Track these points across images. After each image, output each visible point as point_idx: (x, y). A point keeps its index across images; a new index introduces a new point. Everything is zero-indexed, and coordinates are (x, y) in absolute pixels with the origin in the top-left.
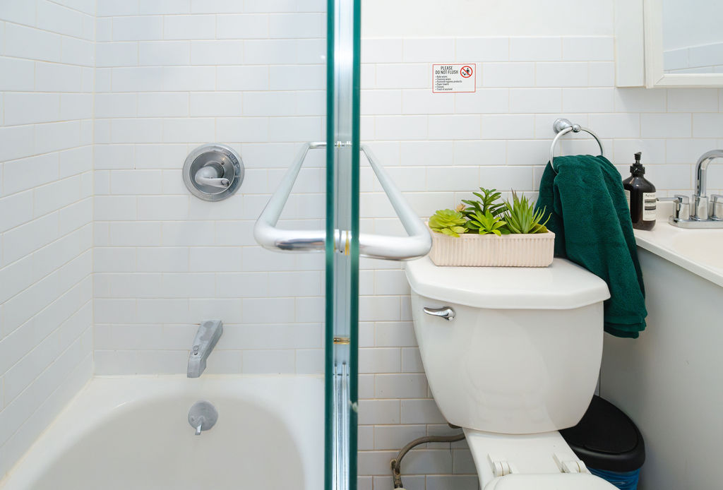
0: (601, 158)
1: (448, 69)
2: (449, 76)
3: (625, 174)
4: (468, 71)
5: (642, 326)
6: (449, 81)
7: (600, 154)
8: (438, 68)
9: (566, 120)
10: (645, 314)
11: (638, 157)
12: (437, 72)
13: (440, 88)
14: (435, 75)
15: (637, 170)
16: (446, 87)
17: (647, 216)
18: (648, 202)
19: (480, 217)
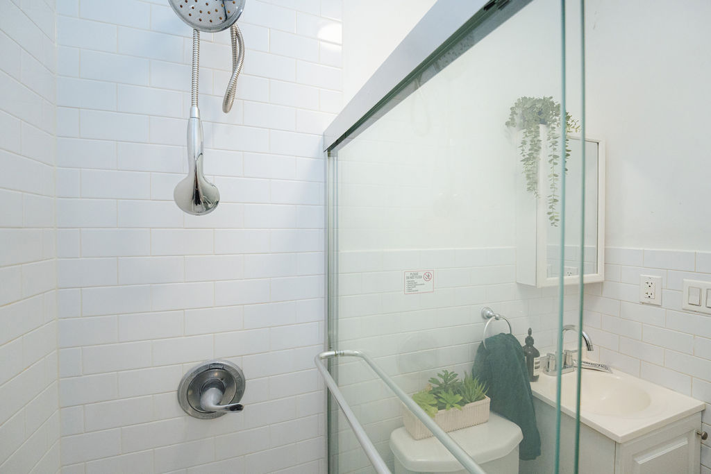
0: (510, 335)
1: (415, 275)
2: (415, 280)
3: (523, 344)
4: (428, 276)
5: (538, 453)
6: (416, 284)
7: (509, 333)
8: (408, 275)
9: (488, 308)
10: (540, 445)
11: (530, 332)
12: (408, 278)
13: (410, 290)
14: (406, 280)
15: (530, 340)
16: (414, 289)
17: (535, 373)
18: (537, 363)
19: (443, 395)
